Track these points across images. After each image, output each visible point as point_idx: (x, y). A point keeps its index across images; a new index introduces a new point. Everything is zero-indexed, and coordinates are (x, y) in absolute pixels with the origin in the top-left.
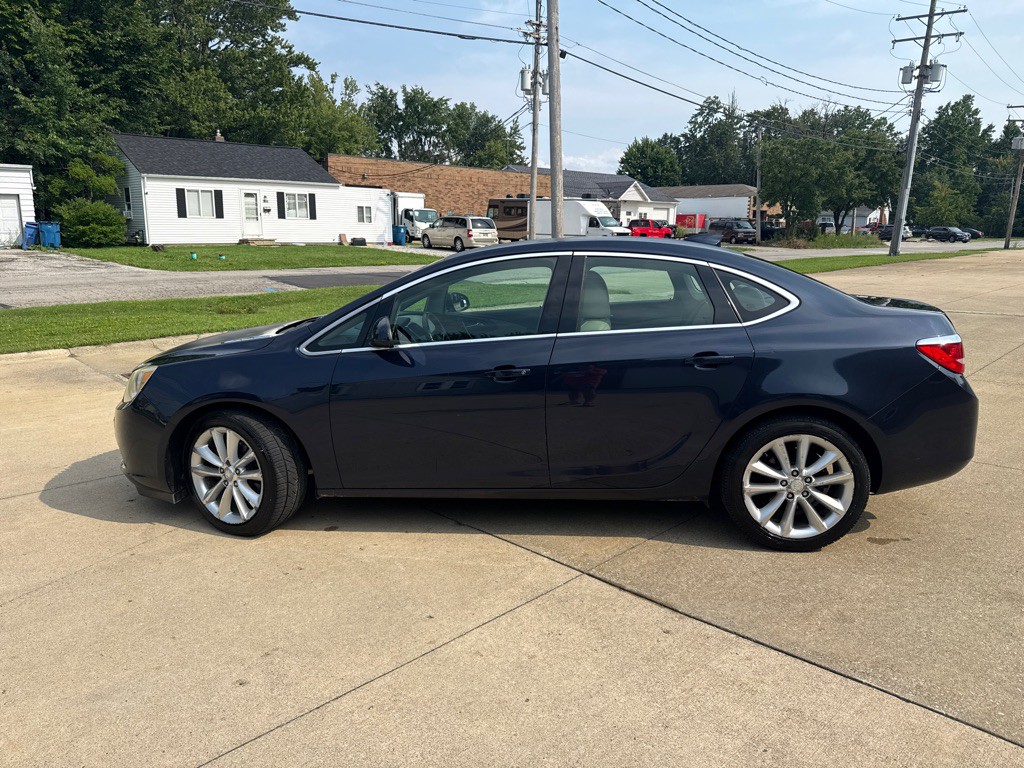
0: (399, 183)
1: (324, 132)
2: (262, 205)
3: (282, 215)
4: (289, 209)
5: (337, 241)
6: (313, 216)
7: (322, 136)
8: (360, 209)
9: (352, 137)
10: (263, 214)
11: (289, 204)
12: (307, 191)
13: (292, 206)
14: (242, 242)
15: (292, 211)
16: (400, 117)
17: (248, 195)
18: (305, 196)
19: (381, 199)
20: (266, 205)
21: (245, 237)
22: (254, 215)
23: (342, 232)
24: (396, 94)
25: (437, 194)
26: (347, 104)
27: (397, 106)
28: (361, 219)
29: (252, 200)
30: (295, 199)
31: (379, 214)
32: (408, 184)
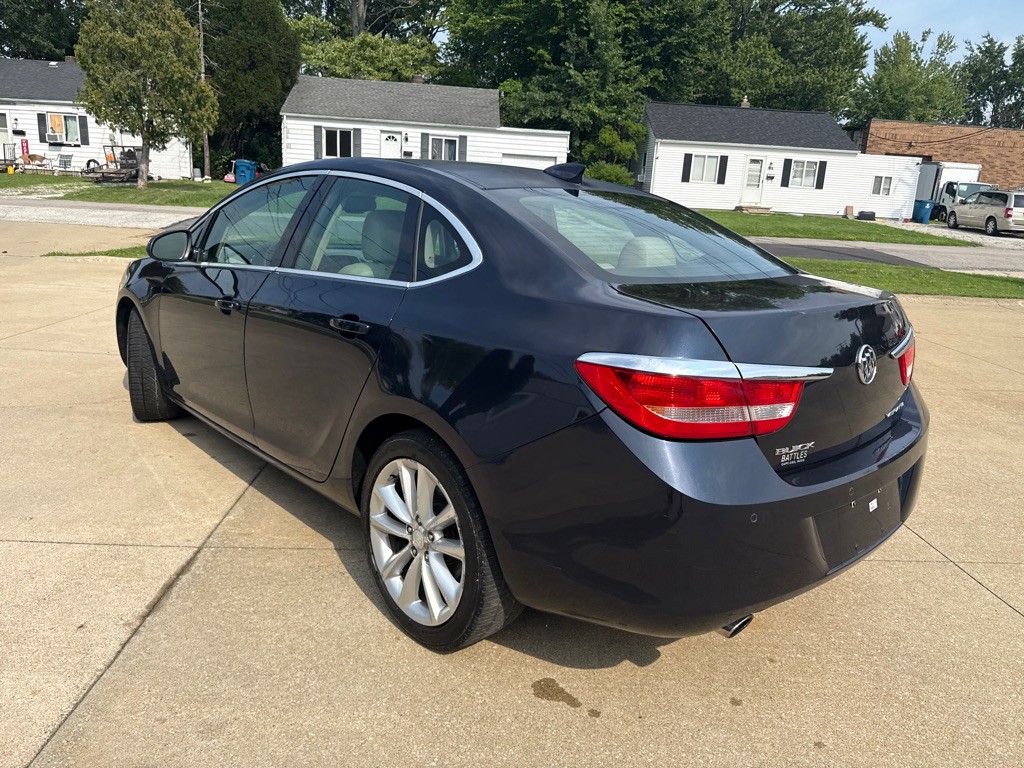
0: (956, 152)
1: (896, 97)
2: (766, 172)
3: (785, 183)
4: (794, 177)
5: (842, 213)
6: (820, 185)
7: (892, 100)
8: (878, 179)
9: (929, 102)
10: (765, 181)
11: (796, 171)
12: (818, 158)
13: (798, 174)
14: (739, 208)
15: (798, 180)
16: (1004, 75)
17: (754, 161)
18: (816, 163)
19: (907, 168)
20: (771, 173)
21: (742, 205)
22: (755, 182)
23: (850, 204)
24: (1006, 49)
25: (1007, 165)
26: (934, 64)
27: (1002, 63)
28: (876, 191)
29: (756, 166)
30: (803, 167)
31: (901, 186)
32: (968, 154)
